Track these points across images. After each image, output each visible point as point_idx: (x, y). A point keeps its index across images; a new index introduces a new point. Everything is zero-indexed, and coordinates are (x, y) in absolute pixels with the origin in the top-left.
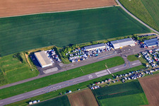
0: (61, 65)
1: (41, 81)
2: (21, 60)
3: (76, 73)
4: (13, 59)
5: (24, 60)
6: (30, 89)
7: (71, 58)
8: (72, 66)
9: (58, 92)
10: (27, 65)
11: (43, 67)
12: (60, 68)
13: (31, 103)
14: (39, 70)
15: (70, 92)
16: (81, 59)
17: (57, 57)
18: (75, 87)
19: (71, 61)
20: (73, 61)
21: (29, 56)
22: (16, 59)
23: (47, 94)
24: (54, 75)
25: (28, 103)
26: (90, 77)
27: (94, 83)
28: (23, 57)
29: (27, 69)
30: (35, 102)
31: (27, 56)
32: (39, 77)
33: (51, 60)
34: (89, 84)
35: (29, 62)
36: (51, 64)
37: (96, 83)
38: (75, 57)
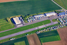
0: (24, 23)
1: (15, 30)
2: (7, 21)
3: (30, 27)
4: (4, 21)
5: (9, 21)
6: (11, 33)
7: (28, 20)
8: (29, 24)
9: (23, 35)
10: (9, 23)
11: (16, 24)
12: (23, 25)
13: (11, 39)
14: (15, 25)
15: (28, 35)
16: (33, 21)
17: (22, 20)
18: (30, 33)
19: (28, 22)
20: (29, 22)
21: (11, 19)
22: (5, 21)
23: (18, 36)
24: (21, 27)
25: (10, 39)
26: (36, 28)
27: (38, 31)
28: (8, 20)
29: (10, 25)
30: (13, 39)
31: (10, 19)
32: (15, 28)
33: (20, 21)
34: (36, 31)
35: (10, 22)
36: (20, 23)
37: (39, 31)
38: (30, 20)
